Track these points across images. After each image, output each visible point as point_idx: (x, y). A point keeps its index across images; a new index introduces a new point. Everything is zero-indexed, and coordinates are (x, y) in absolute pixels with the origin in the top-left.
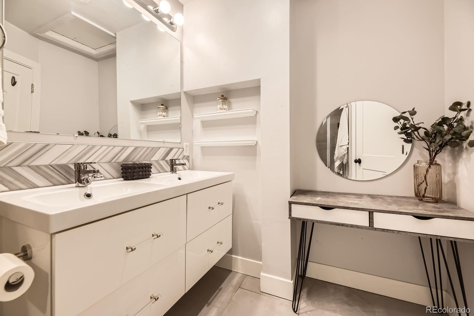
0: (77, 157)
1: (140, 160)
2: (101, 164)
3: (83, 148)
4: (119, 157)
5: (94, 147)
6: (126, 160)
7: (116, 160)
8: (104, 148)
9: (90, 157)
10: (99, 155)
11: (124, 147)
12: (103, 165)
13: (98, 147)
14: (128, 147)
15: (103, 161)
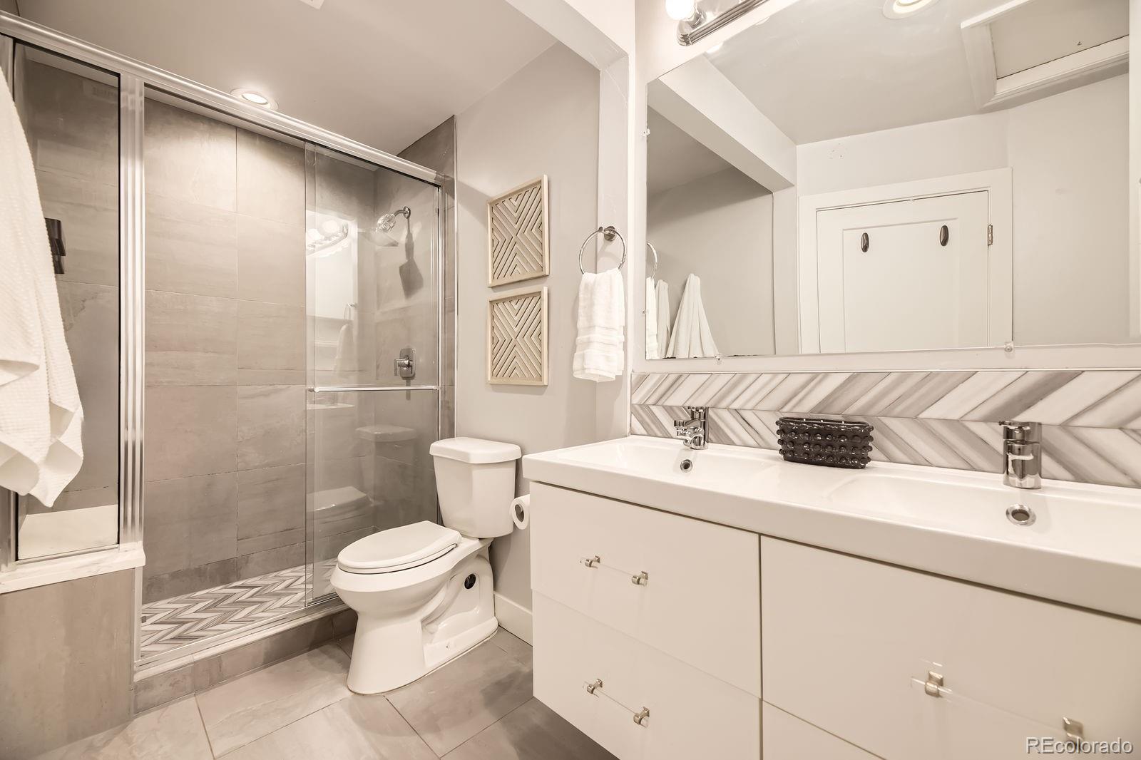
0: (717, 395)
1: (873, 412)
2: (759, 414)
3: (725, 378)
4: (800, 401)
5: (745, 375)
6: (819, 410)
7: (794, 407)
8: (765, 378)
9: (738, 397)
10: (757, 393)
11: (815, 375)
12: (761, 414)
13: (754, 376)
14: (827, 374)
15: (763, 406)
